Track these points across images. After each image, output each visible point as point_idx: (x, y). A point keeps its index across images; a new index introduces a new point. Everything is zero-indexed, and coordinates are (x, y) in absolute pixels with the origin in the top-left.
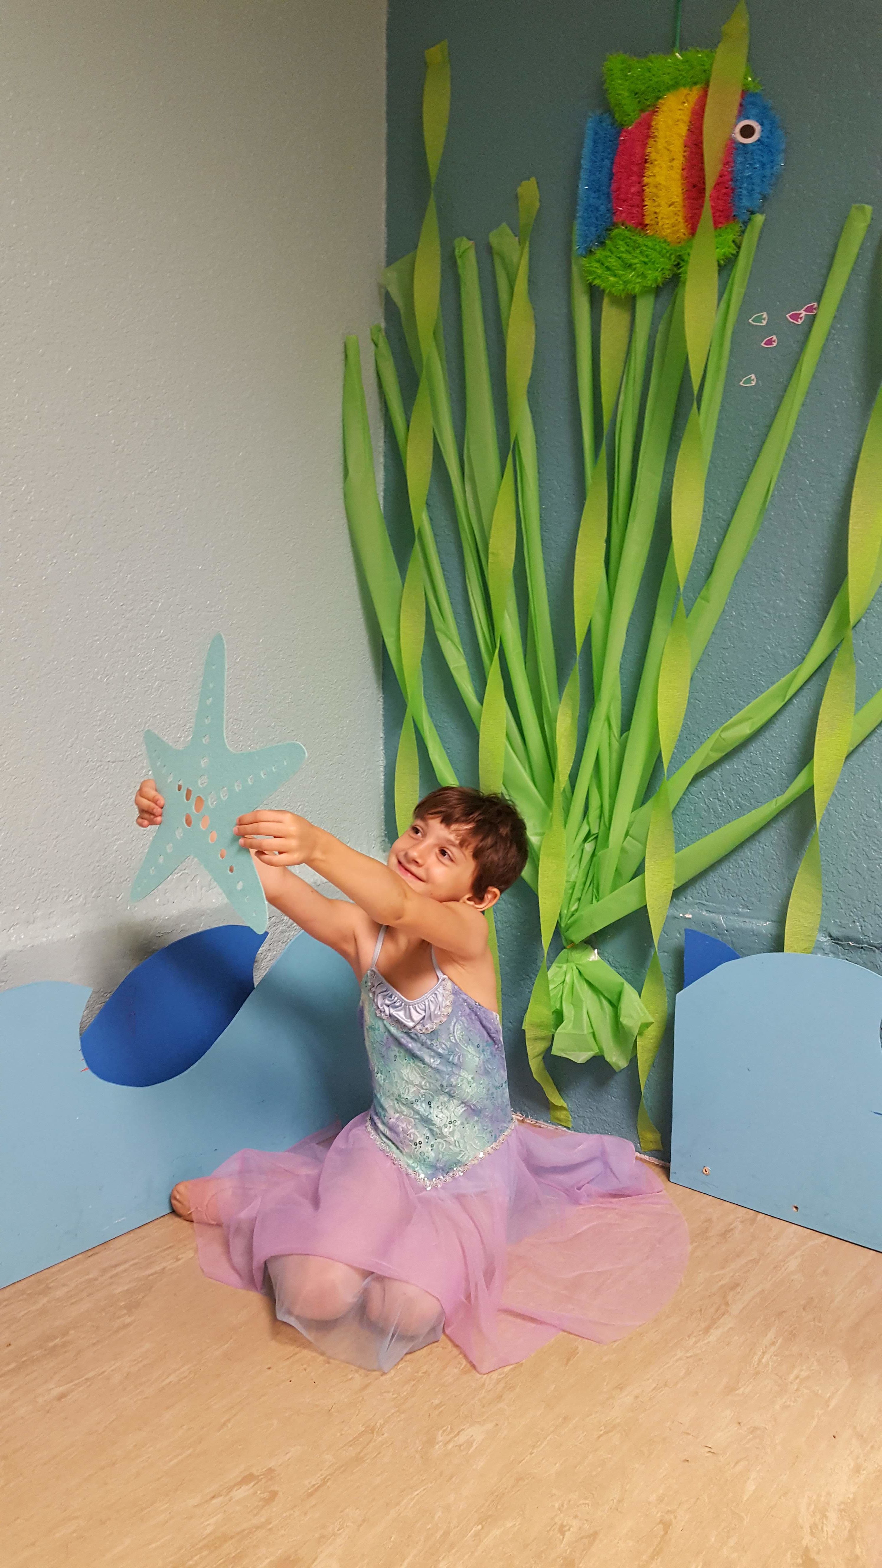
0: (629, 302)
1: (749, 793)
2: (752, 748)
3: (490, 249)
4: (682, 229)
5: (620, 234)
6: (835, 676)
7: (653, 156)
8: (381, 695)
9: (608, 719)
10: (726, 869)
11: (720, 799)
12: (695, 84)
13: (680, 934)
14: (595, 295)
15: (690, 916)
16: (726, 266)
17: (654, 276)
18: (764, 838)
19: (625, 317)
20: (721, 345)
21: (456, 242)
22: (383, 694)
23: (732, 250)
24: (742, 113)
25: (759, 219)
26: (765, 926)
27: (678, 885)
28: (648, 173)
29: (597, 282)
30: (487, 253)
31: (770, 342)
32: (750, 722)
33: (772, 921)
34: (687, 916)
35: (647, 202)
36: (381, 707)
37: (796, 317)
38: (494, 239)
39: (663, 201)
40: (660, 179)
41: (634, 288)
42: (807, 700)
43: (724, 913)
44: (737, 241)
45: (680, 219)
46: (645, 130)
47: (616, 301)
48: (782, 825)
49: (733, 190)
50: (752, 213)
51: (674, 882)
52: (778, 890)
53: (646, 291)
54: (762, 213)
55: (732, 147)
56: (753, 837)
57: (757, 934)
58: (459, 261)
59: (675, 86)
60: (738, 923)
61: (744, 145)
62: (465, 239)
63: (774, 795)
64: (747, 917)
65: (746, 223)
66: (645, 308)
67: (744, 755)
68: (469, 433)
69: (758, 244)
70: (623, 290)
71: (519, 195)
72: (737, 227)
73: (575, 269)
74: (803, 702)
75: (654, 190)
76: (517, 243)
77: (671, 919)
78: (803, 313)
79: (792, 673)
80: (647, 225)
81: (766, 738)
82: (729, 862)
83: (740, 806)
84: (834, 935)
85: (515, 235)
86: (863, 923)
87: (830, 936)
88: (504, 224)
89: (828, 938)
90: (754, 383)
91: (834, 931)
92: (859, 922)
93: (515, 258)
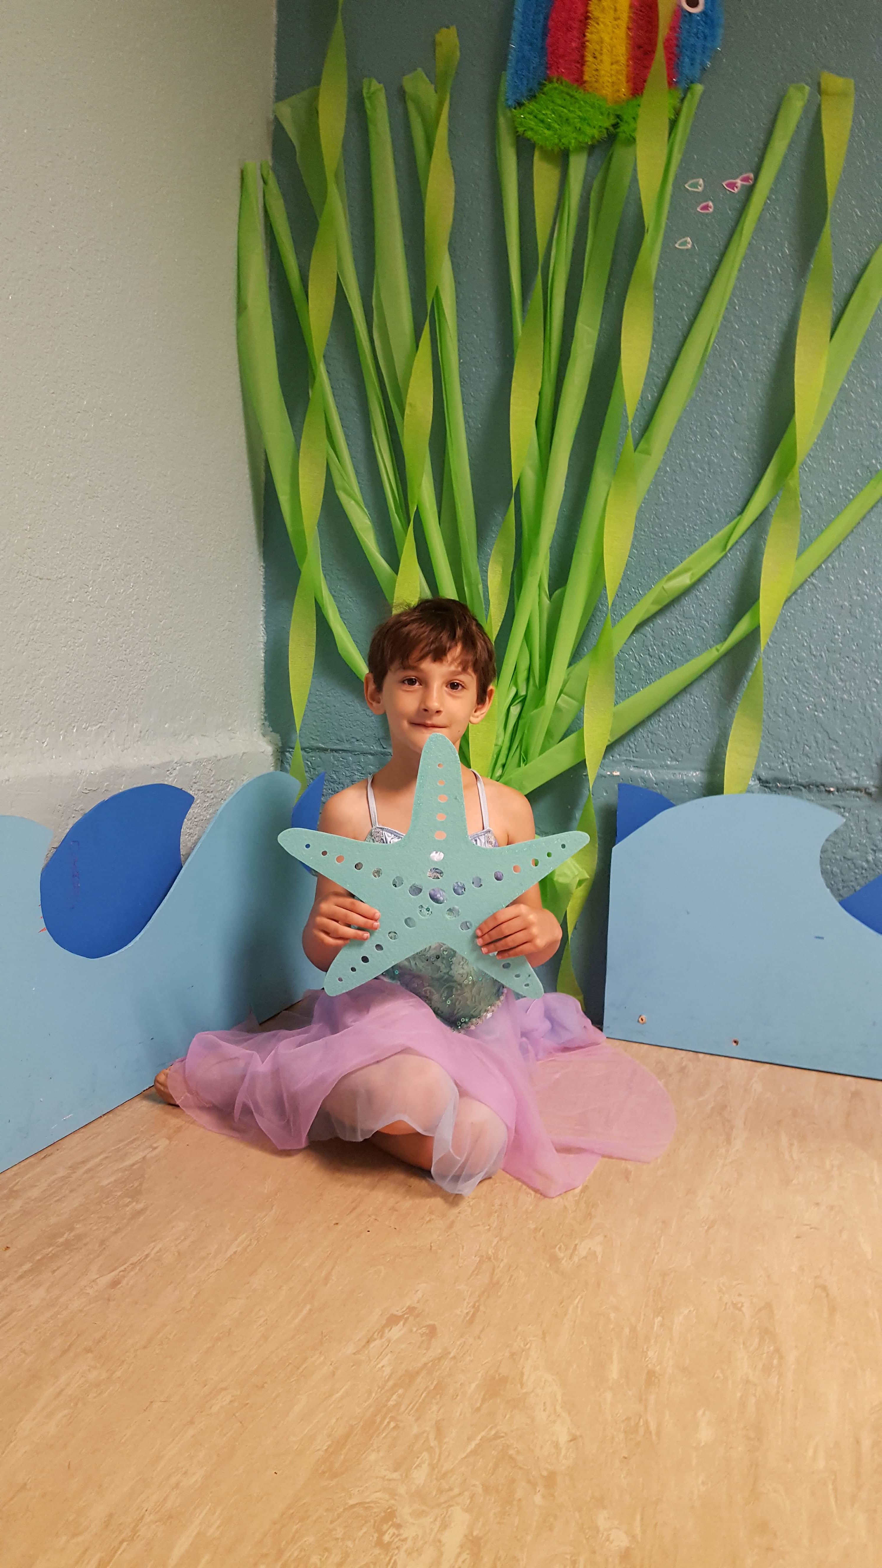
0: (562, 158)
1: (681, 647)
2: (686, 602)
3: (402, 94)
5: (556, 89)
6: (776, 523)
7: (596, 14)
8: (264, 566)
10: (655, 725)
11: (651, 654)
13: (607, 792)
14: (525, 148)
15: (618, 773)
17: (593, 133)
18: (696, 690)
19: (557, 173)
21: (365, 81)
22: (264, 563)
25: (699, 88)
26: (696, 776)
27: (612, 740)
29: (529, 134)
30: (399, 98)
31: (706, 207)
32: (689, 574)
33: (701, 770)
34: (615, 774)
35: (589, 58)
36: (262, 577)
37: (732, 185)
38: (408, 83)
39: (606, 58)
40: (604, 36)
41: (570, 143)
42: (740, 553)
43: (652, 767)
45: (623, 78)
47: (548, 156)
48: (714, 675)
51: (609, 738)
52: (708, 740)
53: (580, 148)
56: (685, 690)
57: (688, 785)
58: (367, 102)
60: (667, 775)
61: (690, 13)
62: (374, 82)
63: (706, 647)
64: (676, 769)
66: (578, 165)
67: (677, 610)
68: (379, 279)
69: (696, 112)
70: (558, 145)
71: (436, 42)
72: (678, 94)
73: (502, 120)
74: (743, 552)
75: (598, 47)
76: (433, 91)
77: (600, 777)
78: (739, 182)
79: (731, 524)
80: (585, 82)
81: (700, 593)
82: (659, 716)
83: (672, 660)
84: (763, 778)
85: (432, 83)
86: (792, 764)
87: (759, 779)
88: (419, 69)
89: (757, 782)
90: (689, 246)
91: (764, 775)
92: (787, 762)
93: (433, 106)
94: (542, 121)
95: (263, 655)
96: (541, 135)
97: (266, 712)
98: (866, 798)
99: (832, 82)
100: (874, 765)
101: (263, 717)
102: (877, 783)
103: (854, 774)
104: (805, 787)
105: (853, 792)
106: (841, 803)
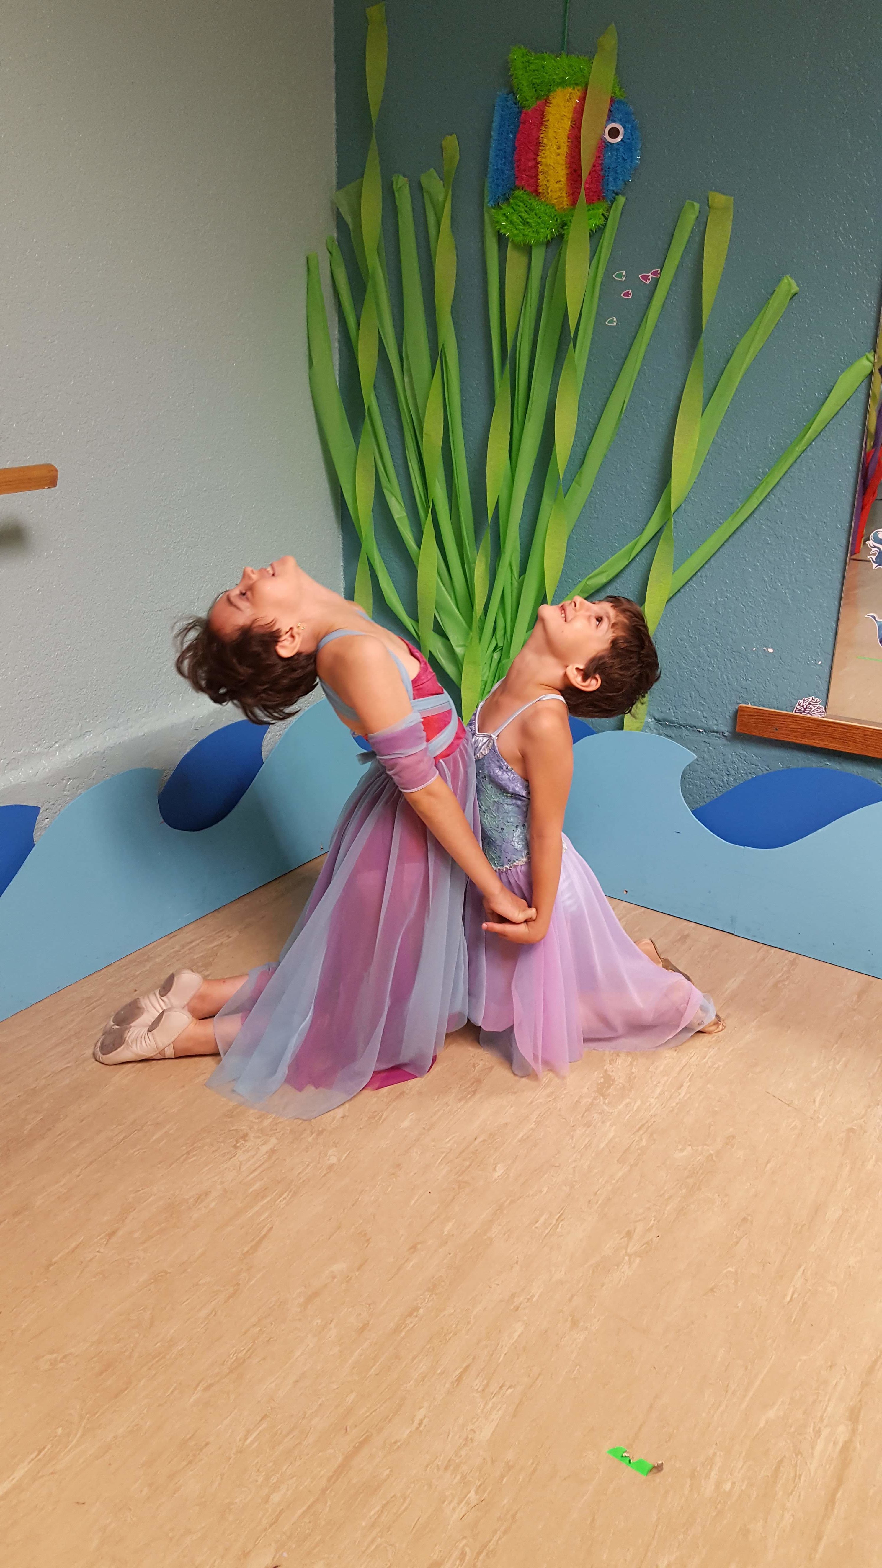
0: (528, 250)
3: (421, 188)
4: (566, 202)
5: (520, 196)
6: (662, 545)
8: (341, 533)
9: (510, 565)
14: (502, 240)
16: (596, 234)
17: (545, 233)
19: (524, 260)
20: (593, 292)
21: (394, 179)
22: (343, 531)
23: (601, 222)
24: (611, 118)
25: (621, 200)
28: (541, 154)
29: (503, 231)
30: (418, 190)
31: (627, 294)
32: (606, 574)
35: (540, 176)
36: (341, 542)
37: (645, 278)
38: (424, 180)
39: (552, 178)
40: (550, 161)
41: (530, 240)
44: (605, 214)
45: (565, 194)
47: (517, 246)
49: (603, 178)
50: (617, 194)
53: (538, 243)
54: (623, 195)
55: (603, 144)
58: (396, 194)
61: (611, 143)
62: (401, 177)
65: (612, 202)
66: (538, 256)
68: (406, 334)
69: (621, 217)
70: (523, 240)
71: (443, 146)
72: (606, 205)
73: (486, 215)
74: (642, 560)
75: (546, 169)
76: (442, 186)
78: (650, 275)
79: (635, 540)
80: (540, 193)
81: (618, 584)
84: (656, 718)
85: (441, 179)
86: (675, 710)
88: (432, 170)
89: (653, 720)
90: (615, 324)
91: (662, 717)
92: (673, 709)
93: (441, 199)
94: (512, 223)
96: (512, 232)
98: (724, 739)
99: (717, 199)
100: (727, 717)
102: (730, 729)
103: (715, 722)
104: (684, 727)
105: (715, 734)
106: (706, 740)
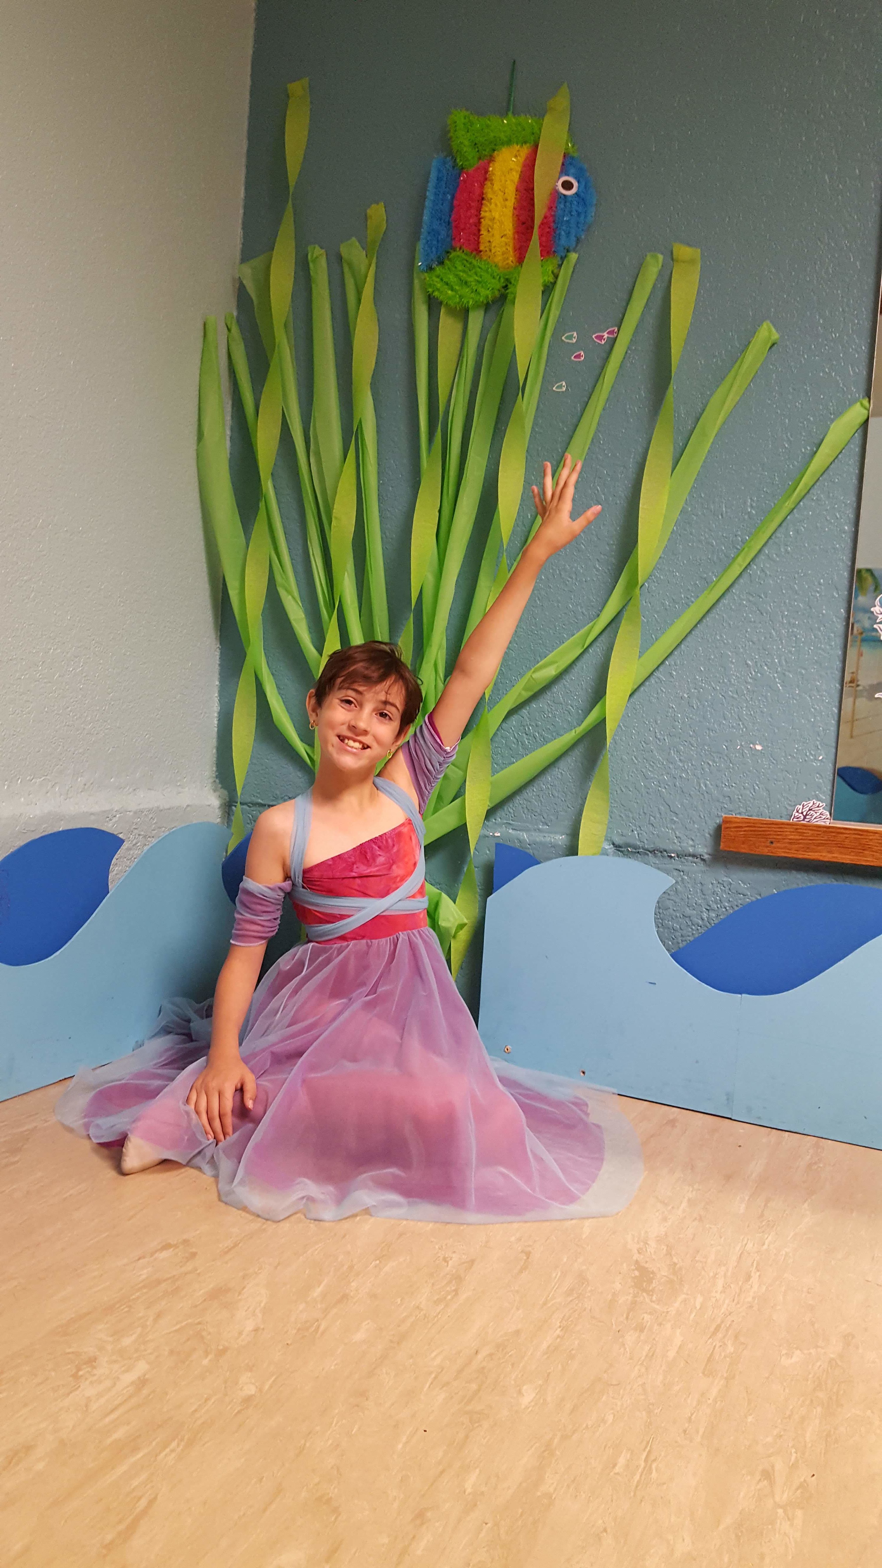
0: (463, 314)
1: (551, 728)
2: (555, 689)
3: (340, 258)
4: (511, 258)
5: (458, 256)
6: (624, 628)
7: (490, 196)
8: (218, 645)
9: (435, 666)
10: (529, 793)
11: (527, 733)
12: (525, 142)
13: (489, 850)
14: (434, 305)
15: (499, 834)
17: (486, 293)
18: (562, 764)
19: (459, 326)
20: (540, 355)
21: (310, 248)
22: (221, 644)
23: (551, 279)
24: (564, 171)
25: (573, 256)
26: (561, 839)
27: (491, 806)
28: (484, 208)
29: (436, 294)
30: (337, 261)
31: (578, 356)
32: (556, 665)
33: (567, 835)
34: (496, 835)
35: (483, 232)
36: (218, 657)
37: (600, 338)
38: (344, 250)
39: (497, 233)
40: (496, 215)
41: (468, 302)
42: (600, 649)
43: (527, 830)
44: (555, 271)
45: (510, 249)
46: (483, 175)
48: (577, 753)
49: (554, 230)
50: (568, 251)
51: (488, 803)
52: (572, 808)
53: (477, 306)
55: (555, 196)
56: (553, 764)
57: (554, 846)
58: (311, 265)
59: (509, 142)
60: (539, 838)
61: (564, 195)
62: (317, 248)
63: (572, 727)
64: (546, 833)
65: (563, 259)
66: (476, 320)
67: (548, 695)
68: (315, 417)
69: (572, 276)
70: (459, 303)
71: (368, 215)
72: (556, 261)
73: (416, 281)
74: (597, 651)
75: (490, 223)
76: (365, 255)
77: (482, 838)
78: (606, 335)
79: (590, 624)
80: (481, 251)
81: (566, 681)
82: (533, 786)
83: (544, 739)
84: (616, 843)
85: (363, 249)
86: (640, 832)
87: (613, 844)
88: (354, 239)
89: (612, 846)
90: (564, 389)
91: (618, 840)
92: (637, 830)
93: (363, 269)
94: (447, 284)
95: (216, 722)
96: (446, 295)
97: (217, 771)
98: (702, 864)
99: (683, 251)
100: (707, 835)
101: (214, 775)
102: (710, 850)
103: (691, 842)
104: (651, 853)
105: (690, 858)
106: (680, 867)
